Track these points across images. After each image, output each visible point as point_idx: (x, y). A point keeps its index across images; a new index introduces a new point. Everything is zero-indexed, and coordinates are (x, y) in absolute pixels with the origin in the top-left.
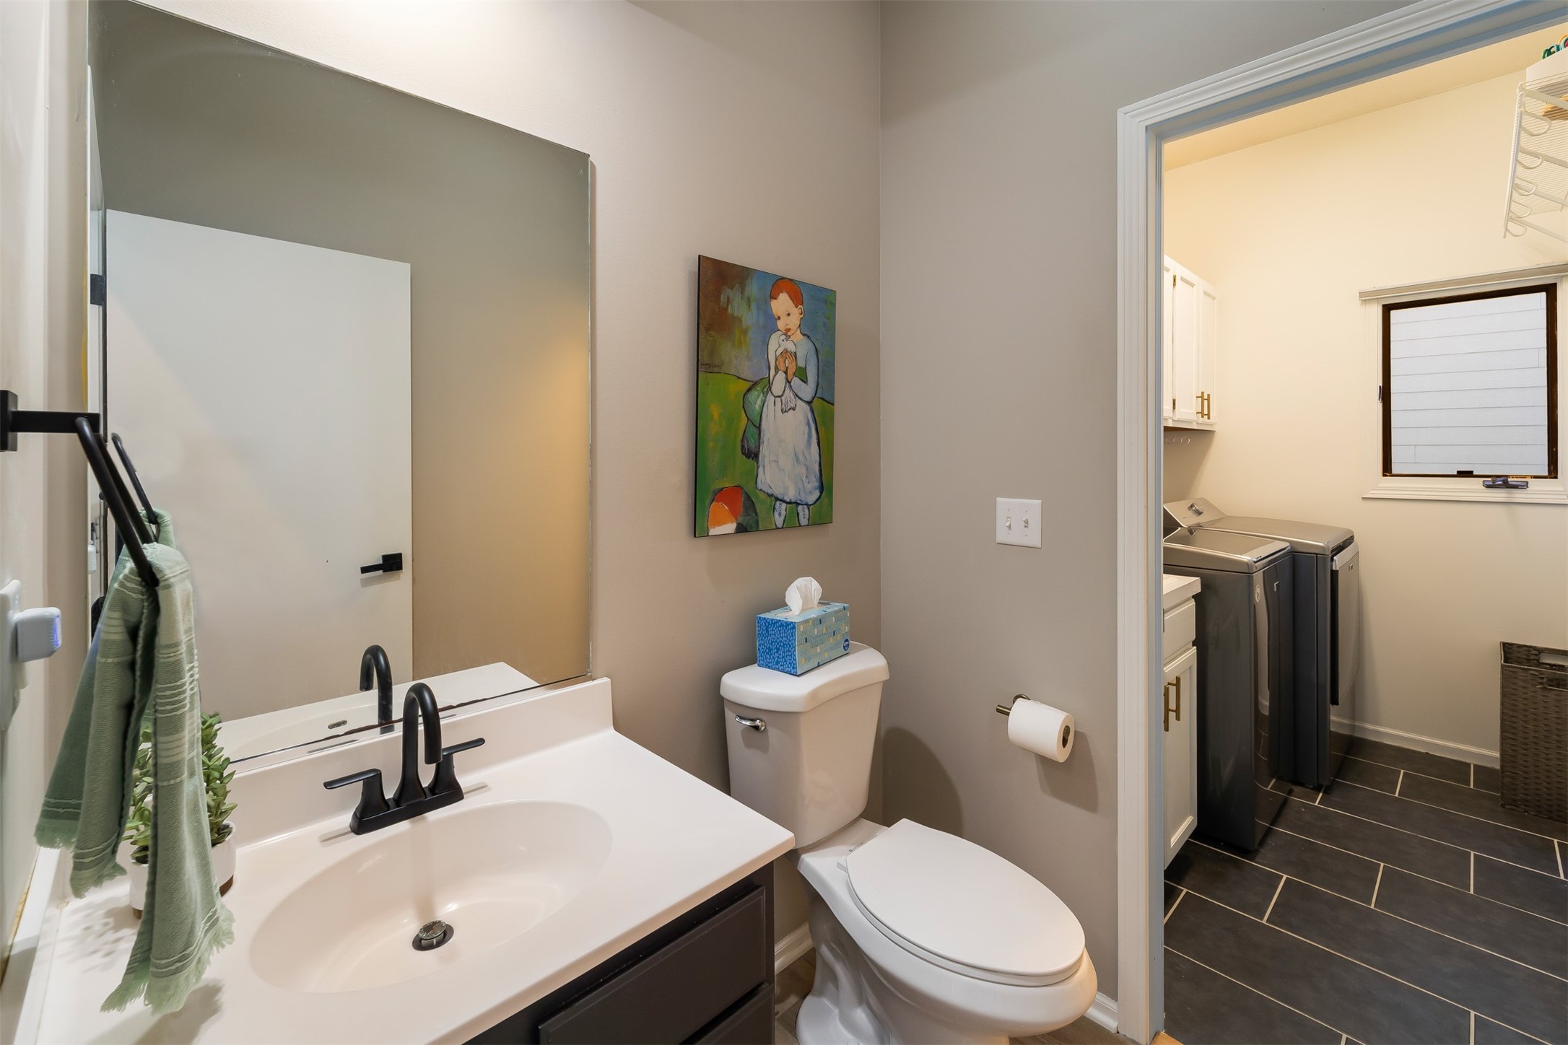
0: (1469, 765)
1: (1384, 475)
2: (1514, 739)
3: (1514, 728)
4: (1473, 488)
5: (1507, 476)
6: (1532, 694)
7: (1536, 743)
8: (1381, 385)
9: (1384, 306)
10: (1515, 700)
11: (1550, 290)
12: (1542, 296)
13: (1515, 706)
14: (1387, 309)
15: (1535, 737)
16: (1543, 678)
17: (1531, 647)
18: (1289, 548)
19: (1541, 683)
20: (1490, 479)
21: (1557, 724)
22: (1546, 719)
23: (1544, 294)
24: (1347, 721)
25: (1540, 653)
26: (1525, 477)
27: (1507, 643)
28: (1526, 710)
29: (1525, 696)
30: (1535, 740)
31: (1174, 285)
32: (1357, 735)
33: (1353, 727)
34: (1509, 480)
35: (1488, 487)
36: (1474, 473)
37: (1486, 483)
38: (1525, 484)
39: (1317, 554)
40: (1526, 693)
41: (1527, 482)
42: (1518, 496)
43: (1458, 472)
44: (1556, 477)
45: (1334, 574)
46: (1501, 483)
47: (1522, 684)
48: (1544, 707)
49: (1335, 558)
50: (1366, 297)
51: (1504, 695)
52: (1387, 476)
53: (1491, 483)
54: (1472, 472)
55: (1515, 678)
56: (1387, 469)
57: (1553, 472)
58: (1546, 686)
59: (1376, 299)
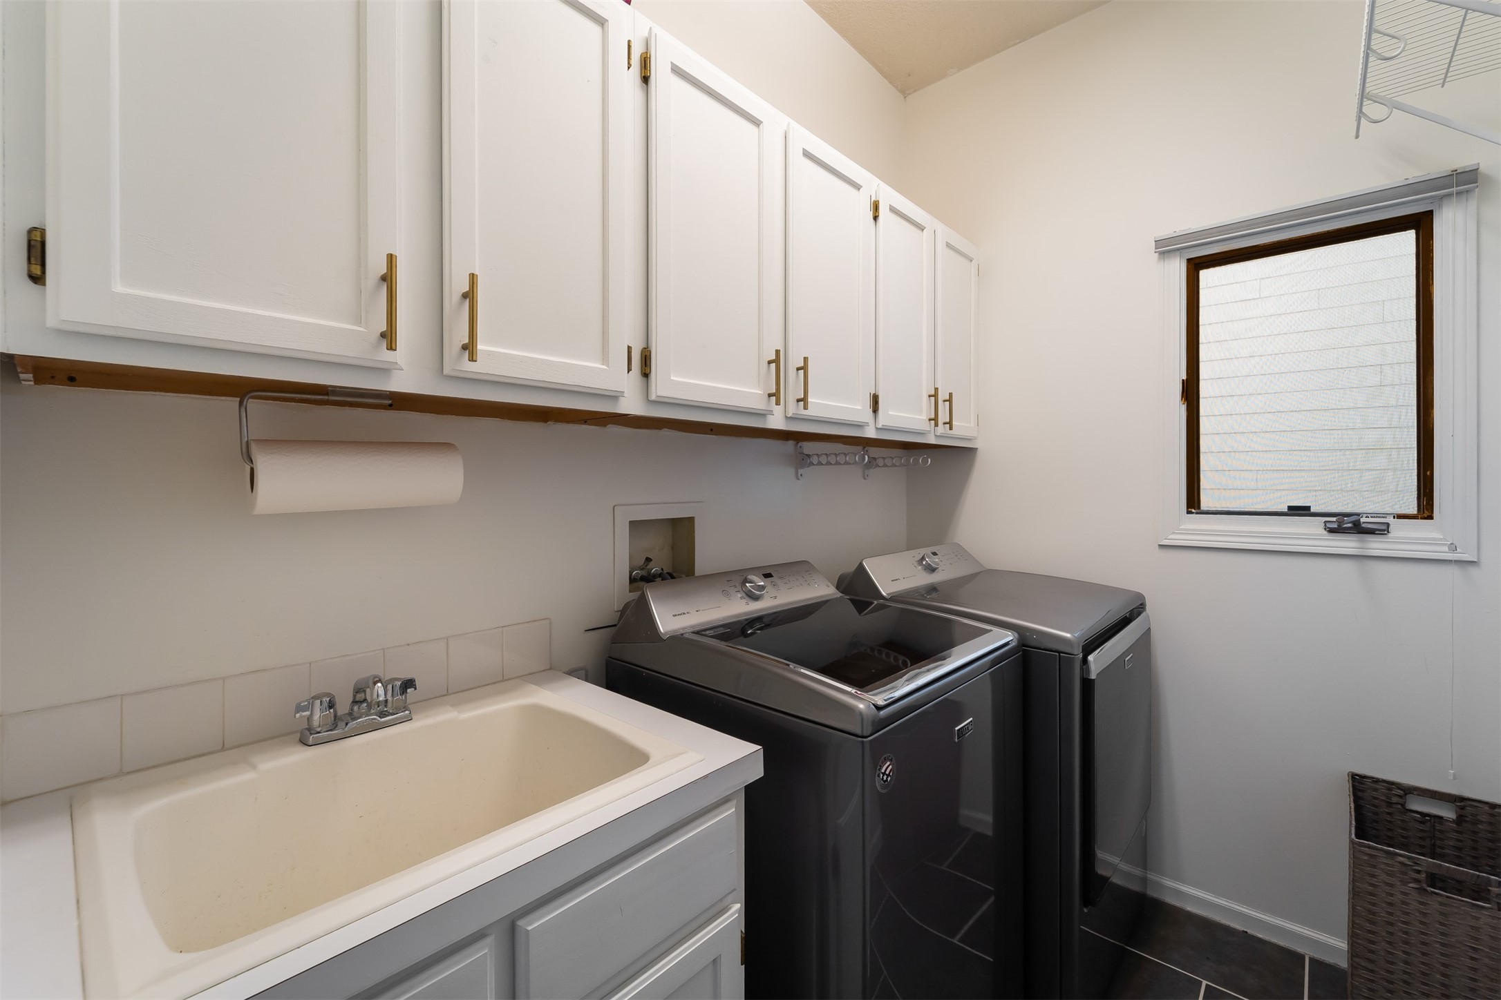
0: (1300, 958)
1: (1189, 512)
2: (1372, 971)
3: (1371, 952)
4: (1310, 533)
5: (1358, 515)
6: (1401, 897)
7: (1406, 982)
8: (1185, 378)
9: (1189, 261)
10: (1374, 905)
11: (1421, 224)
12: (1407, 239)
13: (1374, 914)
14: (1196, 266)
15: (1406, 973)
16: (1419, 872)
17: (1392, 783)
18: (1013, 644)
19: (1417, 881)
20: (1334, 519)
21: (1442, 954)
22: (1423, 943)
23: (1411, 234)
24: (1137, 871)
25: (1406, 794)
26: (1385, 515)
27: (1357, 775)
28: (1391, 924)
29: (1390, 899)
30: (1406, 977)
31: (876, 218)
32: (1152, 893)
33: (1144, 880)
34: (1362, 520)
35: (1331, 531)
36: (1313, 510)
37: (1329, 525)
38: (1384, 527)
39: (1060, 652)
40: (1392, 895)
41: (1388, 525)
42: (1375, 546)
43: (1290, 508)
44: (1430, 517)
45: (1088, 685)
46: (1350, 525)
47: (1384, 877)
48: (1421, 923)
49: (1091, 658)
50: (1165, 248)
51: (1355, 894)
52: (1193, 513)
53: (1335, 526)
54: (1308, 508)
55: (1374, 867)
56: (1193, 502)
57: (1426, 506)
58: (1425, 886)
59: (1178, 249)
